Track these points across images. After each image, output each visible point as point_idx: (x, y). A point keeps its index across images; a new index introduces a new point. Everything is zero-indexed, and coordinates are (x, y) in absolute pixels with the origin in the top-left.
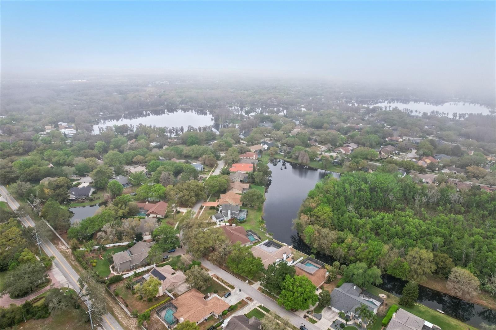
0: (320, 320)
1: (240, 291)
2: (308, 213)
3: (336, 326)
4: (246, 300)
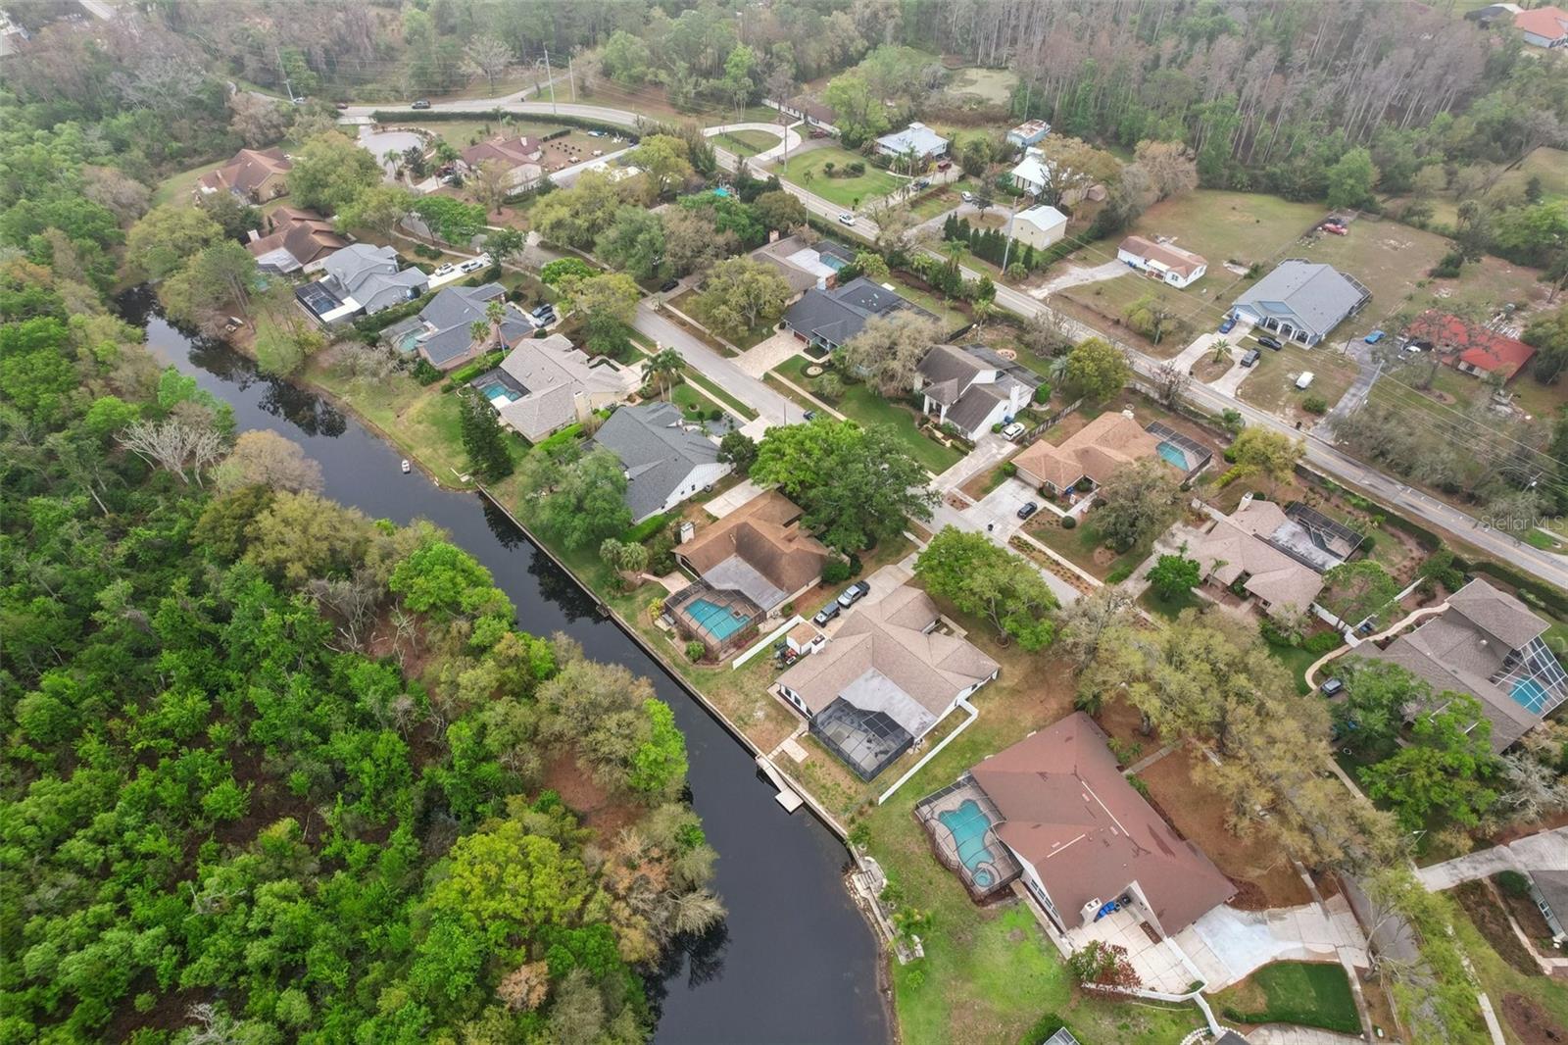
4: (969, 500)
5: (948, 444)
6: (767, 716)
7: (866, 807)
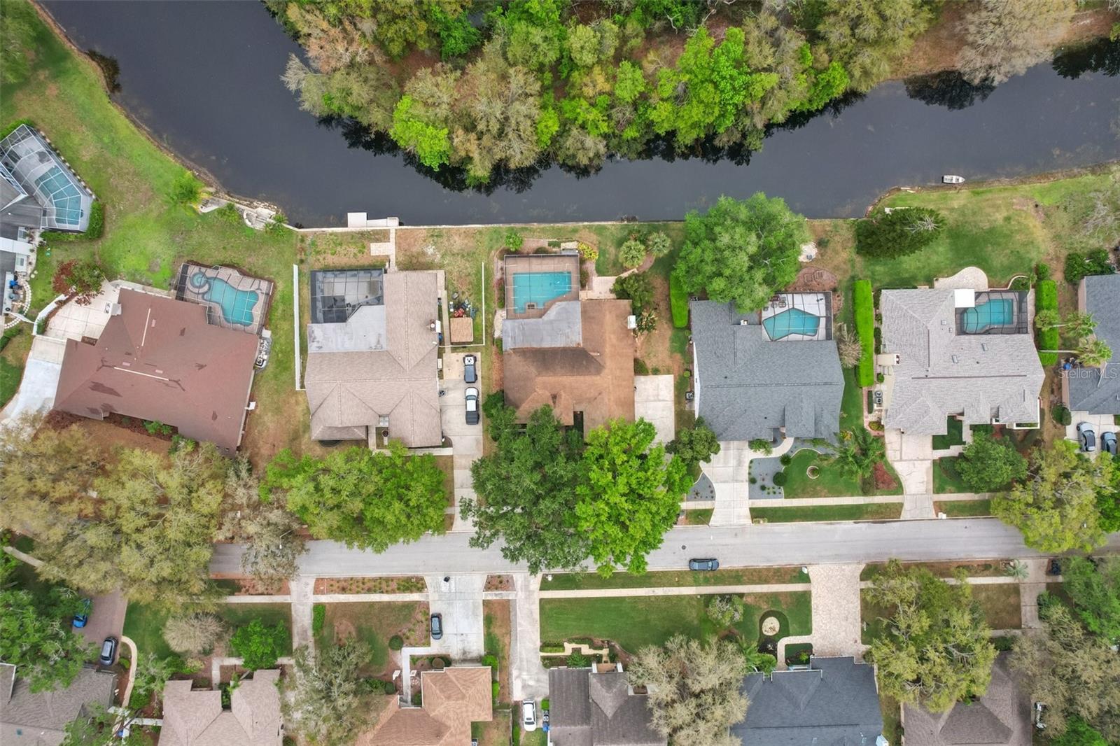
0: (713, 498)
1: (447, 578)
3: (763, 488)
4: (492, 596)
5: (569, 648)
6: (424, 254)
7: (303, 257)
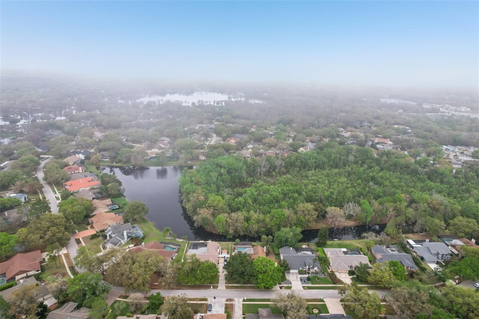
0: (291, 284)
1: (215, 298)
2: (204, 206)
4: (228, 303)
